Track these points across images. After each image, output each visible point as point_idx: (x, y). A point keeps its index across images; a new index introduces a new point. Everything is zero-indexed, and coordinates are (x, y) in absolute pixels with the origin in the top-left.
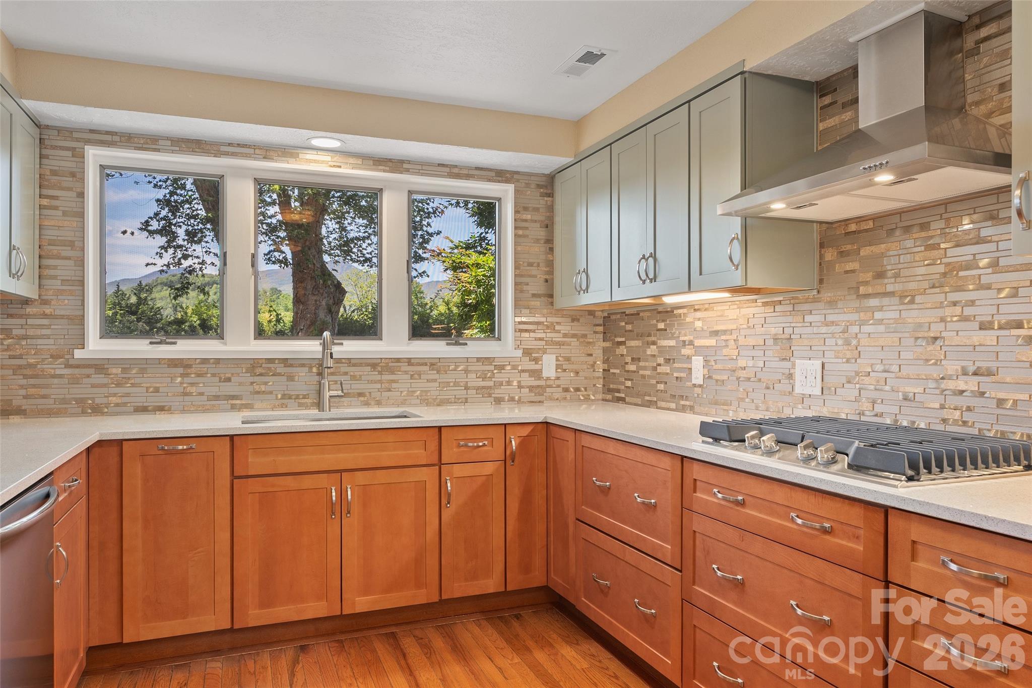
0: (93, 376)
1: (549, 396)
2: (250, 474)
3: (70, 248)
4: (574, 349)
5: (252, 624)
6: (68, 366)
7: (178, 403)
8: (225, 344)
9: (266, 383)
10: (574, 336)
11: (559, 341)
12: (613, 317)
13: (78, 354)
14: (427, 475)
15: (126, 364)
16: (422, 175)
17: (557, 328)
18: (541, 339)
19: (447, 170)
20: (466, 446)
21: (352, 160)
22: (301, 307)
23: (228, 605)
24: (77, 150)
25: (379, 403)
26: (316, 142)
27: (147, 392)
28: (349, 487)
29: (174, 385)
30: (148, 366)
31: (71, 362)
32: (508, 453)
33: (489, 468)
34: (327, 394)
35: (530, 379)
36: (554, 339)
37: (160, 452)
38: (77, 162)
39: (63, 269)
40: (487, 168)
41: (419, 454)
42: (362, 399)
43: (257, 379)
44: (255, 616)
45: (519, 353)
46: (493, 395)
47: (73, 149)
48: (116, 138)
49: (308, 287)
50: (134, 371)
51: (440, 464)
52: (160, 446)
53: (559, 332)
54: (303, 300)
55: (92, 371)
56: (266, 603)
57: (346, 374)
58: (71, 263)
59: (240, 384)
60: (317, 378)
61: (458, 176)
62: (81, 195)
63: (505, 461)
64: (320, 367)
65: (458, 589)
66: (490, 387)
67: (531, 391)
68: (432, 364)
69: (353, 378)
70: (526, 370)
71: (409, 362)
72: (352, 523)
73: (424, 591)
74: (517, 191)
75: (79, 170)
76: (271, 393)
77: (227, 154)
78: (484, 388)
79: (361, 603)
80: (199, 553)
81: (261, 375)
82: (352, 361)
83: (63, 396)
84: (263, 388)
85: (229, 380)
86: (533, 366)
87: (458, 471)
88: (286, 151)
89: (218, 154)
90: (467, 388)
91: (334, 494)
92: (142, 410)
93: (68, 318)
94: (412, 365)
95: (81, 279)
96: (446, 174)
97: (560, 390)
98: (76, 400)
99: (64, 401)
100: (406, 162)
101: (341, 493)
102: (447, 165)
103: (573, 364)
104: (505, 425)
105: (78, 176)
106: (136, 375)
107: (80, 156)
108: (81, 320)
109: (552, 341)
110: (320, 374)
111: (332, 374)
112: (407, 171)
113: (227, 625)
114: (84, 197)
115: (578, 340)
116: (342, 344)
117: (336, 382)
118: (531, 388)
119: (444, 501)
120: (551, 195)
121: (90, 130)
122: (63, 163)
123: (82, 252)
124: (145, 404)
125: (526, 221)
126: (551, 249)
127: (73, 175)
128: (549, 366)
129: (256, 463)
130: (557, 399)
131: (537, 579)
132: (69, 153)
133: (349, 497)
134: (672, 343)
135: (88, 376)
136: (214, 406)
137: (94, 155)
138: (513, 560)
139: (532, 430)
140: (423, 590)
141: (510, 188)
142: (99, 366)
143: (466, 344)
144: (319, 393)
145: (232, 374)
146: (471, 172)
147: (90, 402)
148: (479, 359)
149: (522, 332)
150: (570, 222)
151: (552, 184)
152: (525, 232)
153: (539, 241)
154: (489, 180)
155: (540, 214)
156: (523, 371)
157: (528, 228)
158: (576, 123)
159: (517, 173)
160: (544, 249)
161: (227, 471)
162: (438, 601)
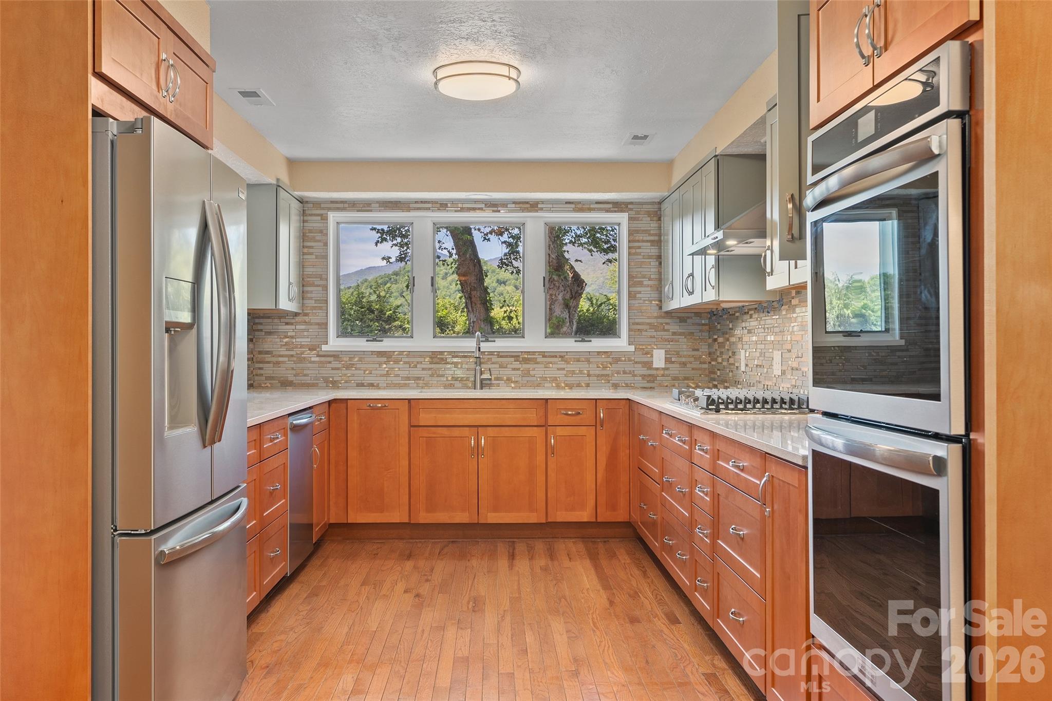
0: (333, 362)
1: (660, 383)
2: (420, 425)
3: (319, 279)
4: (684, 345)
5: (422, 521)
6: (318, 356)
7: (383, 382)
8: (414, 341)
9: (440, 369)
10: (681, 334)
11: (669, 338)
12: (712, 317)
13: (324, 348)
14: (539, 434)
15: (352, 354)
16: (553, 212)
17: (666, 327)
18: (651, 337)
19: (573, 206)
20: (567, 413)
23: (407, 508)
24: (324, 215)
27: (364, 374)
28: (483, 437)
29: (381, 369)
30: (365, 356)
31: (321, 353)
32: (598, 420)
33: (584, 431)
34: (479, 378)
35: (643, 369)
36: (663, 337)
37: (368, 408)
38: (323, 223)
39: (314, 292)
40: (605, 202)
41: (532, 417)
43: (434, 366)
44: (424, 517)
45: (632, 348)
46: (611, 382)
47: (321, 215)
48: (346, 205)
50: (356, 359)
51: (546, 425)
52: (368, 405)
53: (668, 330)
55: (331, 359)
56: (431, 509)
57: (495, 363)
58: (320, 288)
59: (423, 369)
60: (474, 366)
61: (581, 210)
62: (326, 244)
63: (596, 426)
65: (562, 516)
66: (608, 375)
67: (643, 379)
70: (639, 362)
71: (543, 354)
72: (486, 462)
74: (630, 219)
75: (325, 228)
76: (444, 376)
77: (414, 209)
78: (601, 376)
79: (492, 517)
80: (390, 472)
81: (436, 363)
82: (501, 354)
83: (315, 375)
84: (437, 373)
85: (415, 366)
86: (646, 359)
87: (560, 431)
89: (409, 209)
90: (589, 375)
91: (473, 442)
92: (360, 385)
93: (318, 324)
94: (545, 357)
95: (326, 299)
96: (572, 209)
97: (669, 378)
98: (323, 377)
99: (317, 378)
100: (540, 203)
101: (478, 441)
102: (573, 202)
103: (681, 357)
104: (596, 399)
105: (324, 232)
106: (357, 362)
107: (324, 218)
108: (324, 325)
109: (661, 338)
111: (485, 363)
112: (542, 209)
113: (407, 520)
114: (327, 246)
115: (685, 337)
117: (487, 369)
118: (643, 376)
119: (549, 452)
120: (659, 219)
121: (331, 201)
122: (315, 225)
123: (326, 282)
124: (363, 382)
125: (638, 241)
126: (660, 263)
127: (321, 232)
128: (659, 358)
129: (425, 418)
130: (667, 386)
131: (621, 516)
132: (319, 218)
133: (483, 445)
135: (330, 362)
136: (406, 384)
137: (333, 216)
138: (601, 500)
139: (618, 405)
140: (534, 514)
141: (622, 218)
142: (336, 356)
143: (591, 341)
145: (418, 362)
146: (592, 206)
147: (331, 379)
148: (599, 353)
149: (635, 331)
150: (667, 241)
151: (660, 209)
152: (638, 251)
153: (650, 257)
154: (608, 211)
155: (650, 235)
156: (636, 363)
157: (639, 248)
158: (668, 165)
159: (631, 203)
160: (654, 263)
161: (407, 422)
162: (545, 522)
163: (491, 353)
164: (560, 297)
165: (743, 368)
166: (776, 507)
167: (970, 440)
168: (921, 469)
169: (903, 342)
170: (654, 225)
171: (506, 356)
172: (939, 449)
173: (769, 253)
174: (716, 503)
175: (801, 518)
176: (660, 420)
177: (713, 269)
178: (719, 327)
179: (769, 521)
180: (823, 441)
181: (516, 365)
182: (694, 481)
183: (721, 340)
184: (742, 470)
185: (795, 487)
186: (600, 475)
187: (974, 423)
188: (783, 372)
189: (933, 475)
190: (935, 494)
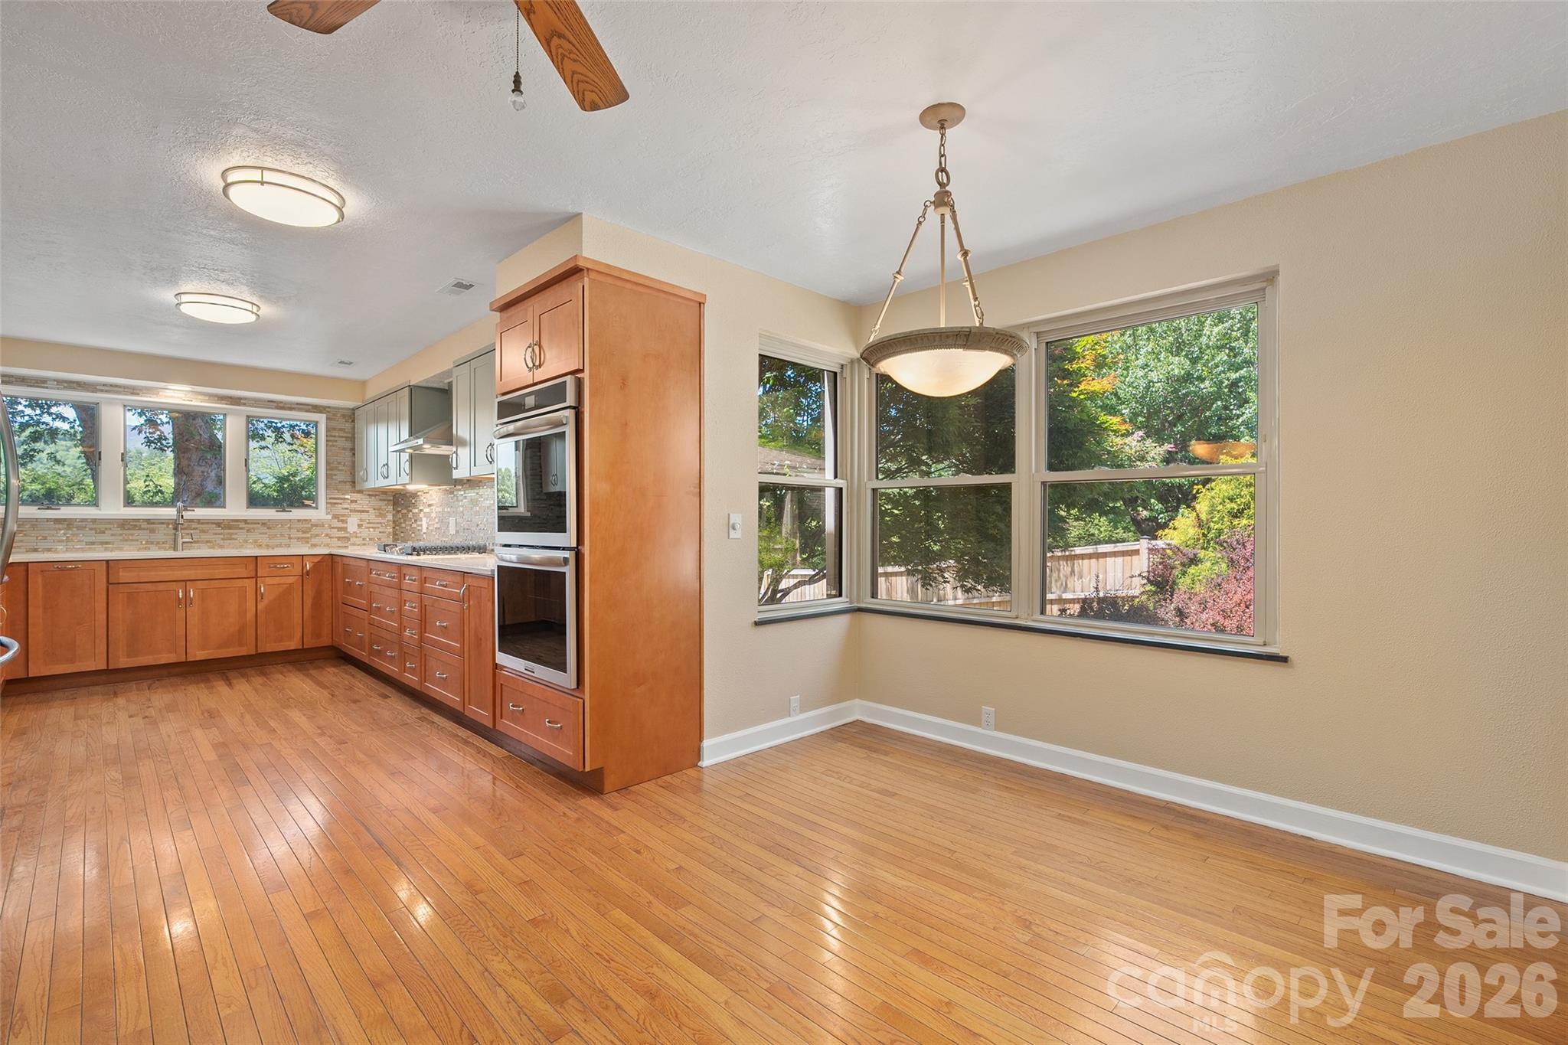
1: (353, 543)
2: (120, 582)
4: (372, 514)
5: (123, 666)
8: (100, 510)
9: (132, 535)
10: (372, 506)
11: (361, 510)
12: (397, 496)
14: (249, 584)
16: (255, 407)
17: (359, 501)
18: (347, 509)
19: (275, 404)
20: (276, 567)
21: (200, 397)
22: (184, 478)
23: (105, 656)
25: (222, 547)
26: (169, 387)
27: (37, 539)
28: (192, 590)
30: (38, 523)
32: (305, 571)
33: (291, 580)
34: (180, 541)
35: (338, 532)
36: (357, 509)
40: (305, 404)
41: (241, 571)
42: (208, 544)
43: (125, 532)
44: (123, 662)
45: (330, 517)
46: (310, 543)
49: (192, 459)
51: (256, 577)
53: (360, 504)
54: (186, 471)
56: (132, 654)
57: (196, 529)
59: (112, 535)
60: (174, 531)
61: (283, 408)
63: (302, 576)
64: (176, 525)
65: (269, 647)
66: (308, 538)
67: (339, 540)
68: (263, 524)
69: (203, 531)
70: (335, 527)
71: (245, 521)
72: (194, 611)
73: (245, 648)
74: (327, 419)
76: (137, 540)
77: (102, 391)
78: (303, 538)
79: (201, 655)
80: (83, 626)
81: (129, 529)
82: (202, 521)
84: (131, 537)
85: (104, 532)
86: (340, 525)
87: (269, 581)
88: (147, 390)
89: (95, 391)
90: (290, 538)
91: (181, 594)
94: (248, 524)
96: (274, 407)
97: (361, 539)
100: (242, 399)
101: (186, 593)
102: (275, 402)
103: (370, 524)
104: (303, 555)
109: (355, 510)
110: (176, 529)
111: (185, 529)
112: (244, 404)
113: (104, 667)
115: (374, 509)
116: (194, 510)
117: (188, 534)
118: (339, 538)
119: (259, 598)
120: (353, 421)
125: (335, 436)
126: (354, 454)
128: (352, 525)
129: (124, 576)
131: (325, 641)
133: (192, 596)
134: (417, 511)
136: (91, 548)
138: (308, 631)
139: (322, 559)
141: (321, 419)
143: (290, 512)
144: (175, 541)
145: (106, 528)
146: (293, 406)
148: (299, 521)
149: (331, 503)
150: (362, 438)
151: (354, 414)
152: (334, 443)
153: (344, 449)
154: (307, 411)
155: (345, 432)
156: (333, 528)
157: (336, 441)
158: (363, 384)
159: (329, 407)
160: (348, 454)
161: (105, 580)
162: (254, 653)
163: (191, 521)
164: (213, 474)
165: (424, 530)
166: (471, 603)
167: (578, 550)
168: (558, 565)
169: (529, 514)
170: (348, 425)
171: (208, 523)
172: (566, 554)
173: (454, 455)
174: (423, 611)
175: (490, 604)
176: (368, 565)
177: (408, 463)
178: (403, 502)
179: (466, 612)
180: (504, 558)
181: (219, 530)
182: (403, 601)
183: (405, 511)
184: (445, 587)
185: (485, 588)
186: (306, 613)
187: (580, 543)
188: (457, 532)
189: (563, 566)
190: (564, 574)
